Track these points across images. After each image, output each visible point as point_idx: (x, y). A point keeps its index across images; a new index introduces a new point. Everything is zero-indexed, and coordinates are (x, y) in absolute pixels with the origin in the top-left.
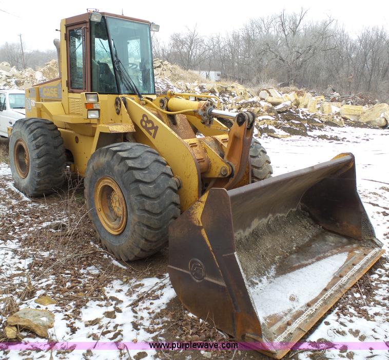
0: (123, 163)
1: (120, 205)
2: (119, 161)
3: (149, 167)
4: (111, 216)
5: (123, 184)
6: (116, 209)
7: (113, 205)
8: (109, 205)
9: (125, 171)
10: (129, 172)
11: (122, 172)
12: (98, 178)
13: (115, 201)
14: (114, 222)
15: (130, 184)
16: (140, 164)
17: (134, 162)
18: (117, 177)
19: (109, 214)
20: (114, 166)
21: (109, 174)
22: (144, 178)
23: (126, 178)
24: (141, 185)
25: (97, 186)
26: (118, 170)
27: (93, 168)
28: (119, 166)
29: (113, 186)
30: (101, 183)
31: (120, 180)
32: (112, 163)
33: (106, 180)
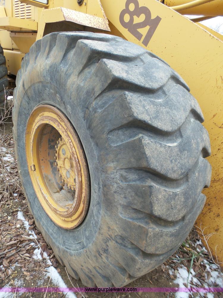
0: (93, 69)
1: (72, 166)
2: (84, 61)
3: (165, 89)
4: (53, 180)
5: (89, 127)
6: (63, 172)
7: (60, 163)
8: (52, 161)
9: (98, 91)
10: (109, 94)
11: (90, 93)
12: (31, 108)
13: (62, 156)
14: (57, 195)
15: (111, 131)
16: (142, 74)
17: (126, 68)
18: (73, 108)
19: (51, 176)
20: (68, 76)
21: (54, 100)
22: (156, 117)
23: (99, 111)
24: (147, 140)
25: (31, 124)
26: (79, 89)
27: (23, 85)
28: (83, 76)
29: (61, 128)
30: (38, 118)
31: (81, 115)
32: (63, 68)
33: (46, 114)
